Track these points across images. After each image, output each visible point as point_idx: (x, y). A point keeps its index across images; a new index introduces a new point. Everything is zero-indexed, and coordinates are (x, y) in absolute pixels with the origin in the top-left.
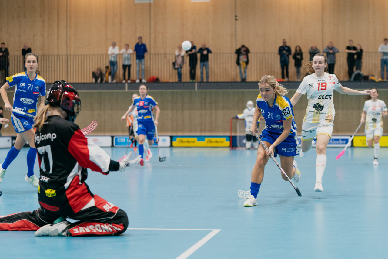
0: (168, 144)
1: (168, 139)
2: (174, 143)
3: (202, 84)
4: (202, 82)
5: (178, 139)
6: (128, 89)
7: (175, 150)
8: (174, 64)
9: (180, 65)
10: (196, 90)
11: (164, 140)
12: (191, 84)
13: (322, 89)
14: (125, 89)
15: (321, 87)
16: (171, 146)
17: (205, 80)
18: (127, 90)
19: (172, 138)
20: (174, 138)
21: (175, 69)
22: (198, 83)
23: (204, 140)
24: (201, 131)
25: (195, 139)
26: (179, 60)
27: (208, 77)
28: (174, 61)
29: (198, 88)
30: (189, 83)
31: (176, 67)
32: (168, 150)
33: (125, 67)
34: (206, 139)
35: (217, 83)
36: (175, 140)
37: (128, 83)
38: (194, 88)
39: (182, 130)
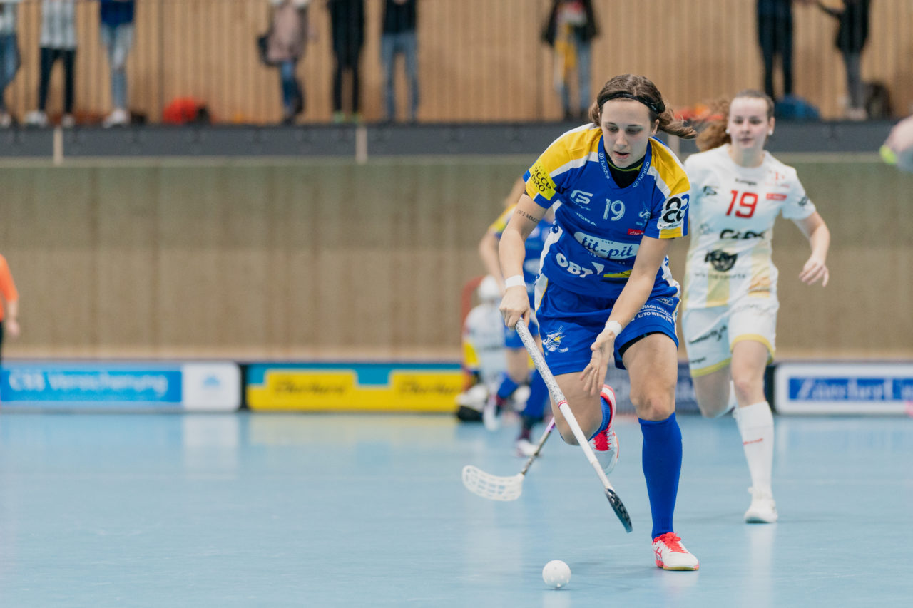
0: (231, 397)
1: (230, 376)
2: (258, 395)
3: (388, 134)
4: (389, 123)
5: (272, 376)
6: (67, 152)
7: (258, 424)
8: (263, 43)
9: (291, 49)
10: (362, 155)
11: (212, 382)
12: (335, 134)
13: (738, 214)
14: (49, 152)
15: (737, 206)
16: (244, 406)
17: (403, 114)
18: (58, 158)
19: (246, 372)
20: (253, 373)
21: (269, 64)
22: (370, 126)
23: (383, 380)
24: (396, 341)
25: (349, 377)
26: (287, 27)
27: (415, 100)
28: (263, 28)
29: (371, 151)
30: (330, 127)
31: (274, 54)
32: (230, 425)
33: (49, 56)
34: (397, 377)
35: (454, 126)
36: (261, 380)
37: (65, 130)
38: (352, 151)
39: (312, 339)
